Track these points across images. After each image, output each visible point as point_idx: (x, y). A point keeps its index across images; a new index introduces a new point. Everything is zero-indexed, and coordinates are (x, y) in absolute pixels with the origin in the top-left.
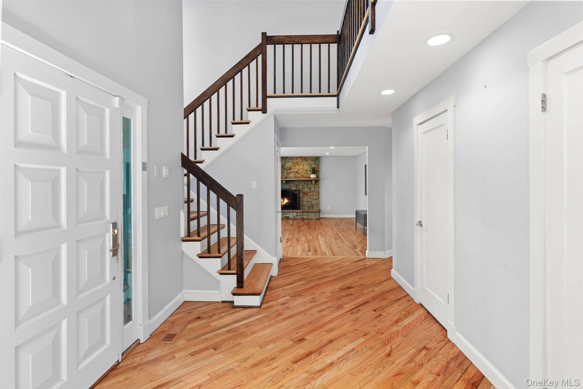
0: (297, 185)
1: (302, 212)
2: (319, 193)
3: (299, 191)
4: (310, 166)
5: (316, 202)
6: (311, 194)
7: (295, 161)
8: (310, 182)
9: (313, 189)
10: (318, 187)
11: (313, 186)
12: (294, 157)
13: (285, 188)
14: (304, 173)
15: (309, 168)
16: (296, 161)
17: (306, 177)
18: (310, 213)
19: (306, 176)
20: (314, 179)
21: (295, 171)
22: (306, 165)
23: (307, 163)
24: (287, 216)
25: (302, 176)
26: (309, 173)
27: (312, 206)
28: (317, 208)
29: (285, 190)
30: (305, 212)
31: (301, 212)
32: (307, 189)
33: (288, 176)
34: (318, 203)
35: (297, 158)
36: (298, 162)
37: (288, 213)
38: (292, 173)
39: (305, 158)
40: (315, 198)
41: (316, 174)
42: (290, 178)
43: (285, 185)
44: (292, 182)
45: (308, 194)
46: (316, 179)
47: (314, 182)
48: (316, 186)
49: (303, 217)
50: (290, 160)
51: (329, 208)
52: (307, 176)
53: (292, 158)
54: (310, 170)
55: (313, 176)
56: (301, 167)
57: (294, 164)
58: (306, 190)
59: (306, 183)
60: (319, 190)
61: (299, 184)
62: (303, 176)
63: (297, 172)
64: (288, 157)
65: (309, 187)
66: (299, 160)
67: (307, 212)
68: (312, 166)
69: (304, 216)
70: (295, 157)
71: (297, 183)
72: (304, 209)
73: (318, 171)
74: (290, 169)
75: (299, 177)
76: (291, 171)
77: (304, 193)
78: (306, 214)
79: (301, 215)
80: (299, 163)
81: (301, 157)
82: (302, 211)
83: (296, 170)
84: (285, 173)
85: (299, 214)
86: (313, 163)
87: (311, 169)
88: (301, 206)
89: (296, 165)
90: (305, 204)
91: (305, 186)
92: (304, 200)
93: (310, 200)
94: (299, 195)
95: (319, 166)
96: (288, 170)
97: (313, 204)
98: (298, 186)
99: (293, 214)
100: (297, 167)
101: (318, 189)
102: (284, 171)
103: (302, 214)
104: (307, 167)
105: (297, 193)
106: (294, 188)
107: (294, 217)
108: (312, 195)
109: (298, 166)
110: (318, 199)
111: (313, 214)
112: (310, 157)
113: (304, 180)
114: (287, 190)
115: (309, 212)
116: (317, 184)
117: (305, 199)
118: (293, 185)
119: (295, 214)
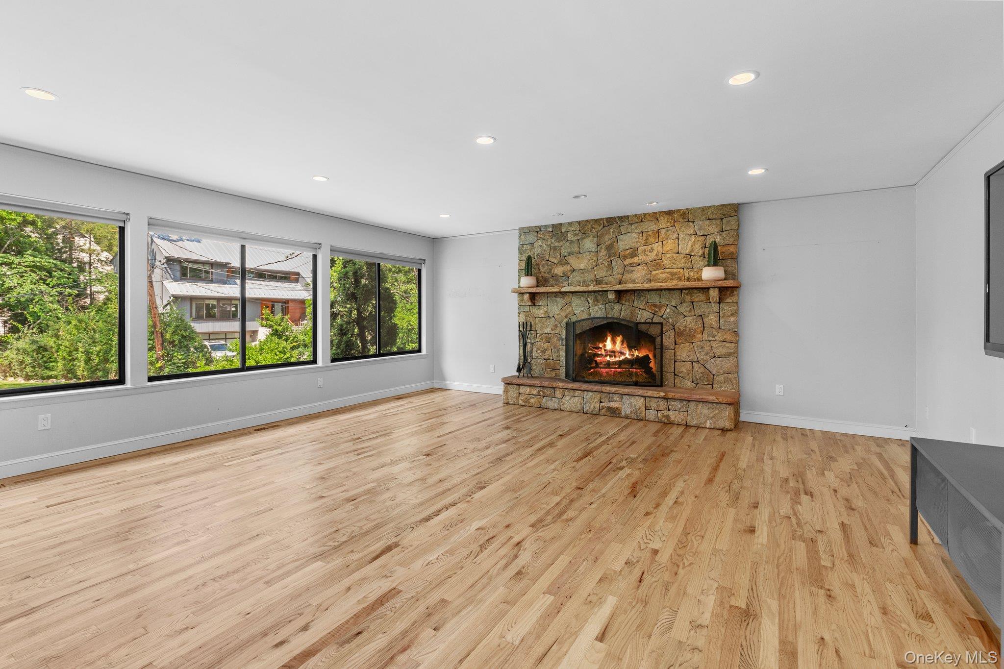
0: (654, 305)
1: (665, 398)
2: (736, 333)
3: (659, 326)
4: (701, 238)
5: (727, 364)
6: (705, 337)
7: (650, 229)
8: (701, 296)
9: (711, 319)
10: (735, 313)
11: (715, 307)
12: (645, 215)
13: (615, 316)
14: (680, 266)
15: (698, 246)
16: (652, 226)
17: (688, 279)
18: (692, 406)
19: (687, 275)
20: (713, 285)
21: (649, 259)
22: (687, 237)
23: (692, 231)
24: (612, 404)
25: (672, 274)
26: (698, 262)
27: (710, 380)
28: (727, 388)
29: (615, 321)
30: (674, 399)
31: (659, 398)
32: (689, 319)
33: (627, 276)
34: (735, 370)
35: (655, 216)
36: (658, 232)
37: (616, 397)
38: (639, 267)
39: (684, 214)
40: (723, 351)
41: (722, 265)
42: (633, 282)
43: (617, 307)
44: (639, 296)
45: (693, 337)
46: (720, 284)
47: (714, 294)
48: (726, 309)
49: (667, 417)
50: (633, 226)
51: (779, 389)
52: (692, 273)
53: (641, 218)
54: (701, 253)
55: (710, 274)
56: (669, 245)
57: (647, 239)
58: (688, 322)
59: (688, 298)
60: (736, 323)
61: (664, 302)
62: (676, 274)
63: (657, 264)
64: (627, 217)
65: (698, 312)
66: (664, 222)
67: (681, 400)
68: (710, 240)
69: (670, 413)
70: (649, 214)
71: (655, 299)
72: (679, 385)
73: (734, 257)
74: (634, 253)
75: (662, 279)
76: (636, 260)
77: (679, 334)
78: (677, 405)
79: (662, 408)
80: (663, 232)
81: (669, 213)
82: (662, 394)
83: (652, 256)
84: (615, 268)
85: (653, 404)
86: (713, 229)
87: (707, 250)
88: (669, 378)
89: (652, 240)
90: (684, 368)
91: (682, 309)
92: (679, 358)
93: (701, 356)
94: (659, 339)
95: (738, 237)
96: (625, 257)
97: (714, 372)
98: (660, 309)
99: (634, 400)
100: (657, 247)
101: (732, 319)
102: (614, 263)
103: (662, 404)
104: (690, 245)
105: (654, 331)
106: (643, 316)
107: (636, 412)
108: (711, 339)
109: (660, 243)
110: (735, 354)
111: (704, 410)
112: (703, 209)
113: (681, 290)
114: (621, 322)
115: (689, 401)
116: (729, 300)
117: (683, 352)
118: (641, 307)
119: (639, 402)
